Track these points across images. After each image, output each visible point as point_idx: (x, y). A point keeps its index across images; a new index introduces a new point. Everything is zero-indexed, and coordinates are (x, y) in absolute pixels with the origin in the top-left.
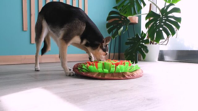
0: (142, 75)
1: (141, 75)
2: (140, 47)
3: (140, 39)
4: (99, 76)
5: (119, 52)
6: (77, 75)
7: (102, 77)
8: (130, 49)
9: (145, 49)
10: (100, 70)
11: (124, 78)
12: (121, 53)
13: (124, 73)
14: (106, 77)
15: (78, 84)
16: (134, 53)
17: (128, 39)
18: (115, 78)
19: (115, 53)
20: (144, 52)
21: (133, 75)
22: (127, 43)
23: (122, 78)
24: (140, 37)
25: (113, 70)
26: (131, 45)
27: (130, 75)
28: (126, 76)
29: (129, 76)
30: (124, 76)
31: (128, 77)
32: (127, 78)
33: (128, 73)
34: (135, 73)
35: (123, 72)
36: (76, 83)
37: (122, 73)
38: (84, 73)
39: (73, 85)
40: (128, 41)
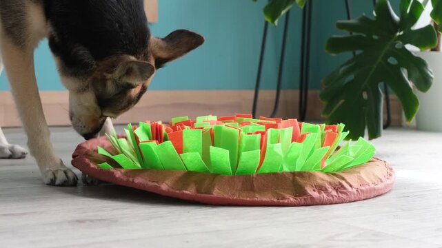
0: (386, 187)
1: (380, 186)
2: (392, 61)
3: (396, 26)
4: (186, 186)
5: (304, 86)
6: (92, 183)
7: (198, 191)
8: (347, 73)
9: (416, 74)
10: (192, 159)
11: (301, 199)
12: (310, 92)
13: (301, 174)
14: (217, 193)
15: (92, 221)
16: (366, 89)
17: (341, 26)
18: (258, 198)
19: (282, 92)
20: (411, 84)
21: (339, 188)
22: (336, 45)
23: (292, 199)
24: (397, 18)
25: (250, 159)
26: (358, 52)
27: (328, 186)
28: (310, 191)
29: (321, 188)
30: (299, 192)
31: (315, 194)
32: (312, 198)
33: (321, 177)
34: (351, 179)
35: (298, 169)
36: (82, 216)
37: (294, 174)
38: (118, 174)
39: (69, 222)
40: (345, 34)
